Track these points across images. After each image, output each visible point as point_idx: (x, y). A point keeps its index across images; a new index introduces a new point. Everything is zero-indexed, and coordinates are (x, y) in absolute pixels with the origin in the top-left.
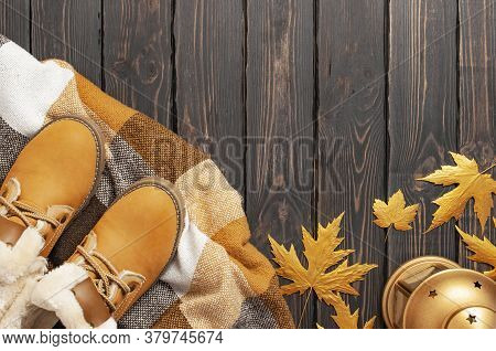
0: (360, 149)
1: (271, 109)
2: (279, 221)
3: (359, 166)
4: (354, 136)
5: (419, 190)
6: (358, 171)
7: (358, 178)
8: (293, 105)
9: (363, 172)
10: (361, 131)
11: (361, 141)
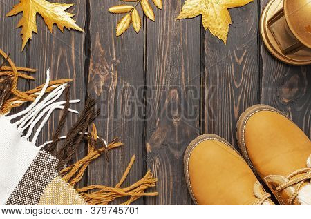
0: (238, 69)
1: (166, 36)
2: (173, 126)
3: (238, 81)
4: (234, 58)
5: (286, 101)
6: (237, 86)
7: (237, 91)
8: (184, 32)
9: (241, 86)
10: (239, 54)
11: (240, 62)
